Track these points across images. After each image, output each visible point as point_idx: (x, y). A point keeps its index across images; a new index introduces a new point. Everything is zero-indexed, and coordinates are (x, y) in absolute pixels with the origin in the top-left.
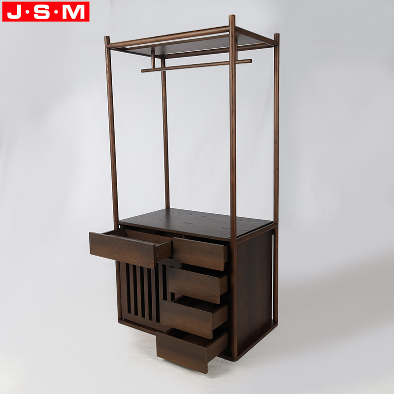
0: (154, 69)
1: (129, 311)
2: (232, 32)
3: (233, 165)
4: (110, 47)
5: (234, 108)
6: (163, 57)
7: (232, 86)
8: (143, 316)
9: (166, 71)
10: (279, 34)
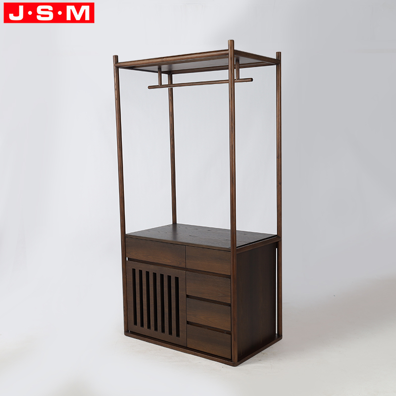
0: (161, 86)
1: (135, 323)
2: (231, 55)
3: (233, 178)
4: (118, 66)
5: (233, 125)
6: (170, 73)
7: (232, 105)
8: (149, 327)
9: (173, 88)
10: (280, 53)
